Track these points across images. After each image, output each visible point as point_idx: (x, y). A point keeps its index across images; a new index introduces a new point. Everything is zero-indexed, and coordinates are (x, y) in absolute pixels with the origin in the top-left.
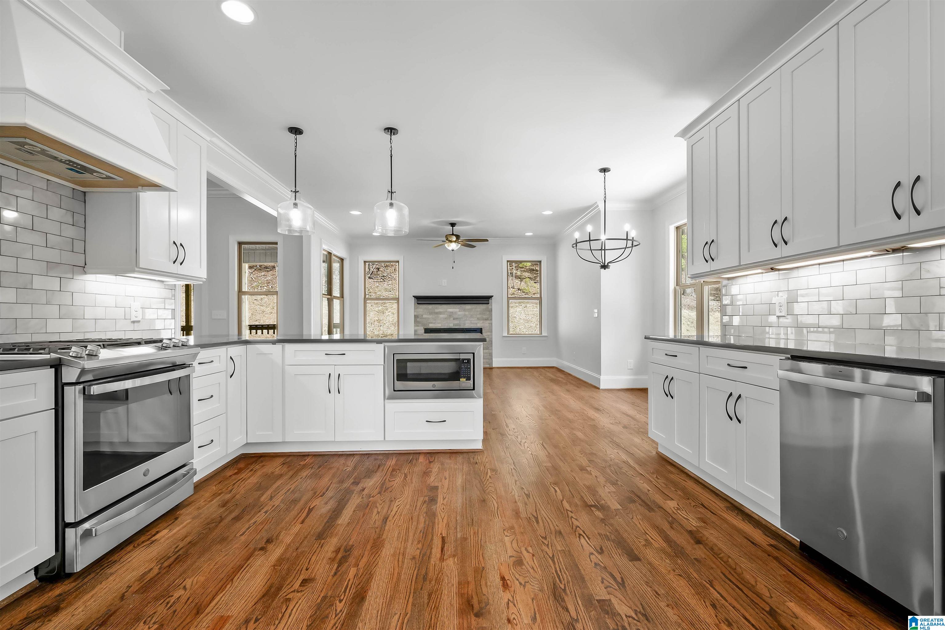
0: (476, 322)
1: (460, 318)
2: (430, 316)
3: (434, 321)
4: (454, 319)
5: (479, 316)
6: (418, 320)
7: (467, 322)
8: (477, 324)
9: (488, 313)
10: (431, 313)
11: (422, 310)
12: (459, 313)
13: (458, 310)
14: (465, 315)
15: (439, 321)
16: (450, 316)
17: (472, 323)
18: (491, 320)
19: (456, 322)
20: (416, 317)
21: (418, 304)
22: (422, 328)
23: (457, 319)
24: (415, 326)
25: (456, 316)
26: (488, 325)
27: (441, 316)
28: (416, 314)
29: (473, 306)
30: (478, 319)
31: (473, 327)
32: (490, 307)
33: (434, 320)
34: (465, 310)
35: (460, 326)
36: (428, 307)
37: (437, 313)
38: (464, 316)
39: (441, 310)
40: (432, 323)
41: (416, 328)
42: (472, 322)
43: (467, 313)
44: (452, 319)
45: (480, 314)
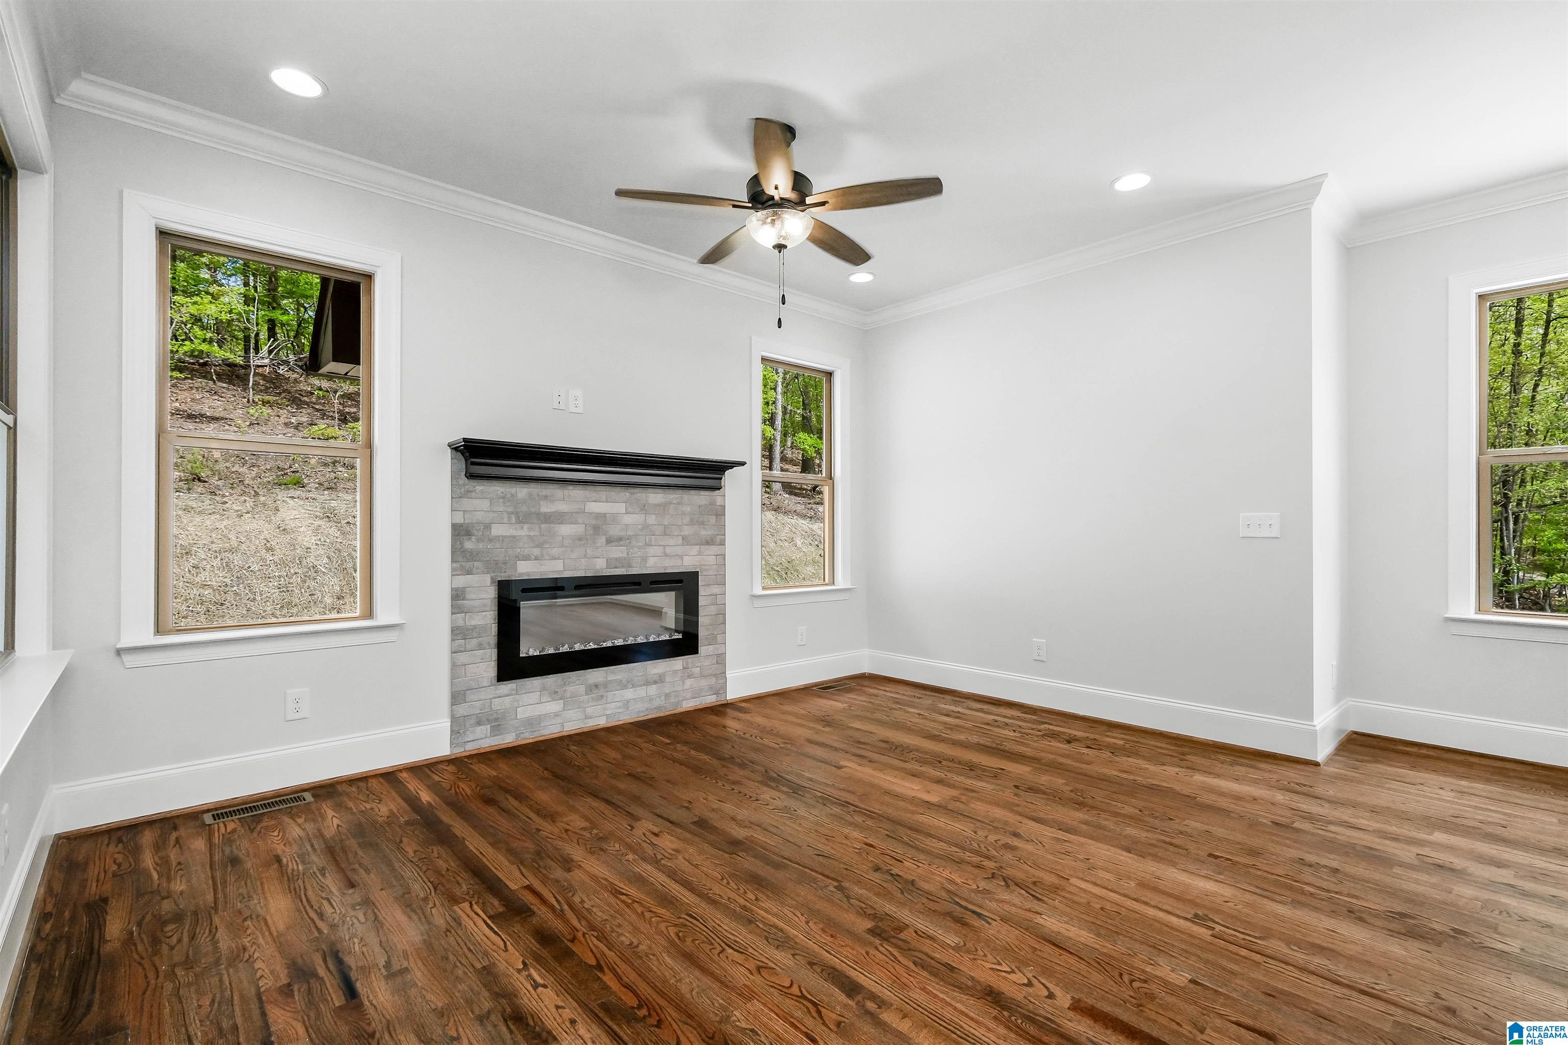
0: (679, 550)
1: (629, 538)
2: (523, 531)
3: (536, 552)
4: (609, 541)
5: (687, 531)
6: (469, 545)
7: (651, 551)
8: (681, 557)
9: (713, 519)
10: (522, 519)
11: (485, 504)
12: (628, 519)
13: (620, 508)
14: (646, 526)
15: (555, 551)
16: (597, 529)
17: (666, 555)
18: (722, 543)
19: (617, 552)
20: (460, 532)
21: (471, 476)
22: (487, 579)
23: (620, 539)
24: (454, 573)
25: (615, 531)
26: (711, 560)
27: (566, 530)
28: (459, 519)
29: (672, 496)
30: (686, 540)
31: (672, 567)
32: (719, 501)
33: (538, 546)
34: (644, 509)
35: (630, 566)
36: (513, 490)
37: (548, 519)
38: (642, 530)
39: (562, 507)
40: (526, 558)
41: (462, 581)
42: (668, 550)
43: (652, 519)
44: (603, 540)
45: (692, 523)
